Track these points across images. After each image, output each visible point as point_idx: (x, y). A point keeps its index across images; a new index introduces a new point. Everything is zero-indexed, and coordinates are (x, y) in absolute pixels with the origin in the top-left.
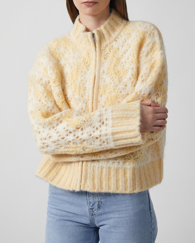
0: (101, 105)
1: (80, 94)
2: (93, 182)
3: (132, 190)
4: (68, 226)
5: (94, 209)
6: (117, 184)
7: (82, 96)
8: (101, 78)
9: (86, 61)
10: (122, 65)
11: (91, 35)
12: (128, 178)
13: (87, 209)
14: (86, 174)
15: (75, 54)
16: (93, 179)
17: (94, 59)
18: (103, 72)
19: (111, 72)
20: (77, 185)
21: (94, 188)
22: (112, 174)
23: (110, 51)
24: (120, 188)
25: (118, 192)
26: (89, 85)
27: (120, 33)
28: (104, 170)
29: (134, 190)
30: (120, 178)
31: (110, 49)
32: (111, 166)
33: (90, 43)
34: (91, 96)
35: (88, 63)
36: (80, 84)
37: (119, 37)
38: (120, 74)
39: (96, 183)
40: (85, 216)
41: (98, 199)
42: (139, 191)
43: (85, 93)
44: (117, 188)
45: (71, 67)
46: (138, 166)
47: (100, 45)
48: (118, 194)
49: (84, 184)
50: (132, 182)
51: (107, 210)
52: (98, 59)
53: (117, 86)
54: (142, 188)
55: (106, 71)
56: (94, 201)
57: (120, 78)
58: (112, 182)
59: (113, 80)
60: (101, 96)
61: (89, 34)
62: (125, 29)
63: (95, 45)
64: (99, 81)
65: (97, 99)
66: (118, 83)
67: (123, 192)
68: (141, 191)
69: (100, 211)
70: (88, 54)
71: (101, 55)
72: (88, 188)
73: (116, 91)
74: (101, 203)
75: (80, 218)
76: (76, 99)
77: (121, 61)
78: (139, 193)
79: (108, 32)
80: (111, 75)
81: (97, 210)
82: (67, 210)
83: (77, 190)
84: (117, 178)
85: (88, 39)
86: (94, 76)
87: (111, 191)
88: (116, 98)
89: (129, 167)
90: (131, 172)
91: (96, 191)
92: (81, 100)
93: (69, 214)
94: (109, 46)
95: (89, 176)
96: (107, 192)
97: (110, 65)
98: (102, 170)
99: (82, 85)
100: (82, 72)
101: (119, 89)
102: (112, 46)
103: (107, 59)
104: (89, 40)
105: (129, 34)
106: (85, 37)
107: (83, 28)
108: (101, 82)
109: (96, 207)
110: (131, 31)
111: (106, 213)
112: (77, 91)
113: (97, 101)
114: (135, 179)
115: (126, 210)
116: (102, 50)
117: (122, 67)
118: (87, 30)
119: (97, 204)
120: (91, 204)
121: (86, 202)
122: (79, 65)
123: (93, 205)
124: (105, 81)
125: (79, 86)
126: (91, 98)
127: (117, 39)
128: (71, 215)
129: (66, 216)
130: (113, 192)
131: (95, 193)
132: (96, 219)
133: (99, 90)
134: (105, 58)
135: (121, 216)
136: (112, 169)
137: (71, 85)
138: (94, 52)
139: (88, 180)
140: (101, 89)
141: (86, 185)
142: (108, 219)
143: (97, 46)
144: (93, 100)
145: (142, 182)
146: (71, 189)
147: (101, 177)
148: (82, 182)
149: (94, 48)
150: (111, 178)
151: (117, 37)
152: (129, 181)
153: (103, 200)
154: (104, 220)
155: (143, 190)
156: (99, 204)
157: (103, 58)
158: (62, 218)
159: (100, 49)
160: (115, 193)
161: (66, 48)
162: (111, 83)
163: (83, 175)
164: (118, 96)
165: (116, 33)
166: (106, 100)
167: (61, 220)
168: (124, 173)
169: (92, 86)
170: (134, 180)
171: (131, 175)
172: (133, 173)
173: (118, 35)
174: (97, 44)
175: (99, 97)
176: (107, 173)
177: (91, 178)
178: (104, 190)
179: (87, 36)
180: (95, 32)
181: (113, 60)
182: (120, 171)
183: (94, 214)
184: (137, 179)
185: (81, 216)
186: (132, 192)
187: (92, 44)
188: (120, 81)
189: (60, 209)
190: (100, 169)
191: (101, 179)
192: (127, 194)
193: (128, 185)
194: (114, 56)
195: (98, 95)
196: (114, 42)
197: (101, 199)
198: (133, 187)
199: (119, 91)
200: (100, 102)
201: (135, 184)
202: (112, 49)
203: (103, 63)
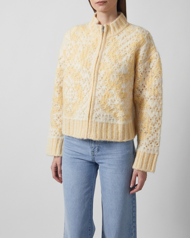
0: (100, 76)
1: (87, 67)
2: (96, 133)
3: (122, 140)
4: (77, 163)
5: (95, 152)
6: (112, 135)
7: (88, 69)
8: (102, 58)
9: (94, 44)
10: (119, 51)
11: (102, 27)
12: (120, 131)
13: (90, 151)
14: (91, 128)
15: (88, 38)
16: (96, 131)
17: (100, 44)
18: (105, 54)
19: (110, 55)
20: (85, 135)
21: (96, 137)
22: (109, 127)
23: (112, 41)
24: (114, 138)
25: (113, 140)
26: (93, 62)
27: (122, 31)
28: (104, 125)
29: (123, 139)
30: (114, 131)
31: (112, 40)
32: (108, 122)
33: (100, 32)
34: (94, 69)
35: (95, 47)
36: (87, 60)
37: (121, 33)
38: (117, 57)
39: (98, 134)
40: (89, 156)
41: (98, 145)
42: (127, 141)
43: (90, 67)
44: (112, 137)
45: (84, 48)
46: (127, 123)
47: (106, 35)
48: (112, 142)
49: (90, 135)
50: (122, 134)
51: (103, 153)
52: (102, 44)
53: (113, 65)
54: (129, 138)
55: (106, 54)
56: (95, 146)
57: (116, 60)
58: (109, 133)
59: (111, 61)
60: (101, 70)
61: (101, 26)
62: (126, 29)
63: (103, 35)
64: (100, 60)
65: (98, 72)
66: (114, 63)
67: (116, 141)
68: (128, 140)
69: (99, 153)
70: (97, 40)
71: (105, 43)
72: (93, 138)
73: (112, 68)
74: (100, 148)
75: (85, 157)
76: (83, 71)
77: (119, 49)
78: (127, 142)
79: (114, 28)
80: (110, 57)
81: (96, 152)
82: (76, 151)
83: (85, 138)
84: (112, 131)
85: (99, 29)
86: (98, 56)
87: (108, 140)
88: (112, 73)
89: (120, 123)
90: (122, 127)
91: (97, 139)
92: (87, 72)
93: (77, 153)
94: (112, 37)
95: (93, 128)
96: (105, 140)
97: (110, 50)
98: (102, 125)
99: (89, 62)
100: (90, 52)
101: (115, 67)
102: (115, 38)
103: (109, 46)
104: (99, 31)
105: (129, 32)
106: (97, 28)
107: (97, 22)
108: (102, 60)
109: (96, 151)
110: (131, 31)
111: (103, 155)
112: (85, 65)
113: (98, 73)
114: (125, 132)
115: (117, 154)
116: (107, 39)
117: (118, 53)
118: (99, 23)
119: (97, 148)
120: (93, 148)
121: (89, 147)
122: (89, 47)
123: (94, 149)
124: (105, 61)
125: (87, 62)
126: (93, 71)
127: (119, 34)
128: (79, 154)
129: (75, 155)
130: (109, 141)
131: (97, 141)
132: (96, 158)
133: (100, 66)
134: (107, 45)
135: (113, 157)
136: (109, 124)
137: (81, 60)
138: (101, 40)
139: (92, 132)
140: (101, 65)
141: (91, 135)
142: (104, 159)
143: (104, 36)
144: (95, 72)
145: (129, 134)
146: (81, 138)
147: (101, 130)
148: (88, 133)
149: (102, 37)
150: (108, 130)
151: (119, 33)
152: (120, 133)
153: (101, 146)
154: (102, 159)
155: (130, 140)
156: (98, 148)
157: (106, 45)
158: (73, 156)
159: (106, 38)
160: (111, 141)
161: (82, 33)
162: (109, 63)
163: (89, 128)
164: (113, 72)
165: (120, 30)
166: (104, 74)
167: (72, 158)
168: (117, 128)
169: (95, 63)
170: (123, 133)
171: (122, 130)
172: (123, 128)
173: (121, 32)
174: (104, 34)
175: (99, 70)
176: (106, 127)
177: (95, 131)
178: (104, 139)
179: (99, 27)
180: (105, 26)
181: (113, 48)
182: (114, 126)
183: (95, 155)
184: (126, 132)
185: (86, 156)
186: (122, 141)
187: (101, 33)
188: (115, 62)
189: (71, 150)
190: (101, 124)
191: (101, 131)
192: (118, 142)
193: (120, 136)
194: (114, 45)
195: (98, 69)
196: (117, 36)
197: (99, 145)
198: (123, 137)
199: (115, 68)
200: (100, 74)
201: (124, 136)
202: (114, 40)
203: (106, 48)
